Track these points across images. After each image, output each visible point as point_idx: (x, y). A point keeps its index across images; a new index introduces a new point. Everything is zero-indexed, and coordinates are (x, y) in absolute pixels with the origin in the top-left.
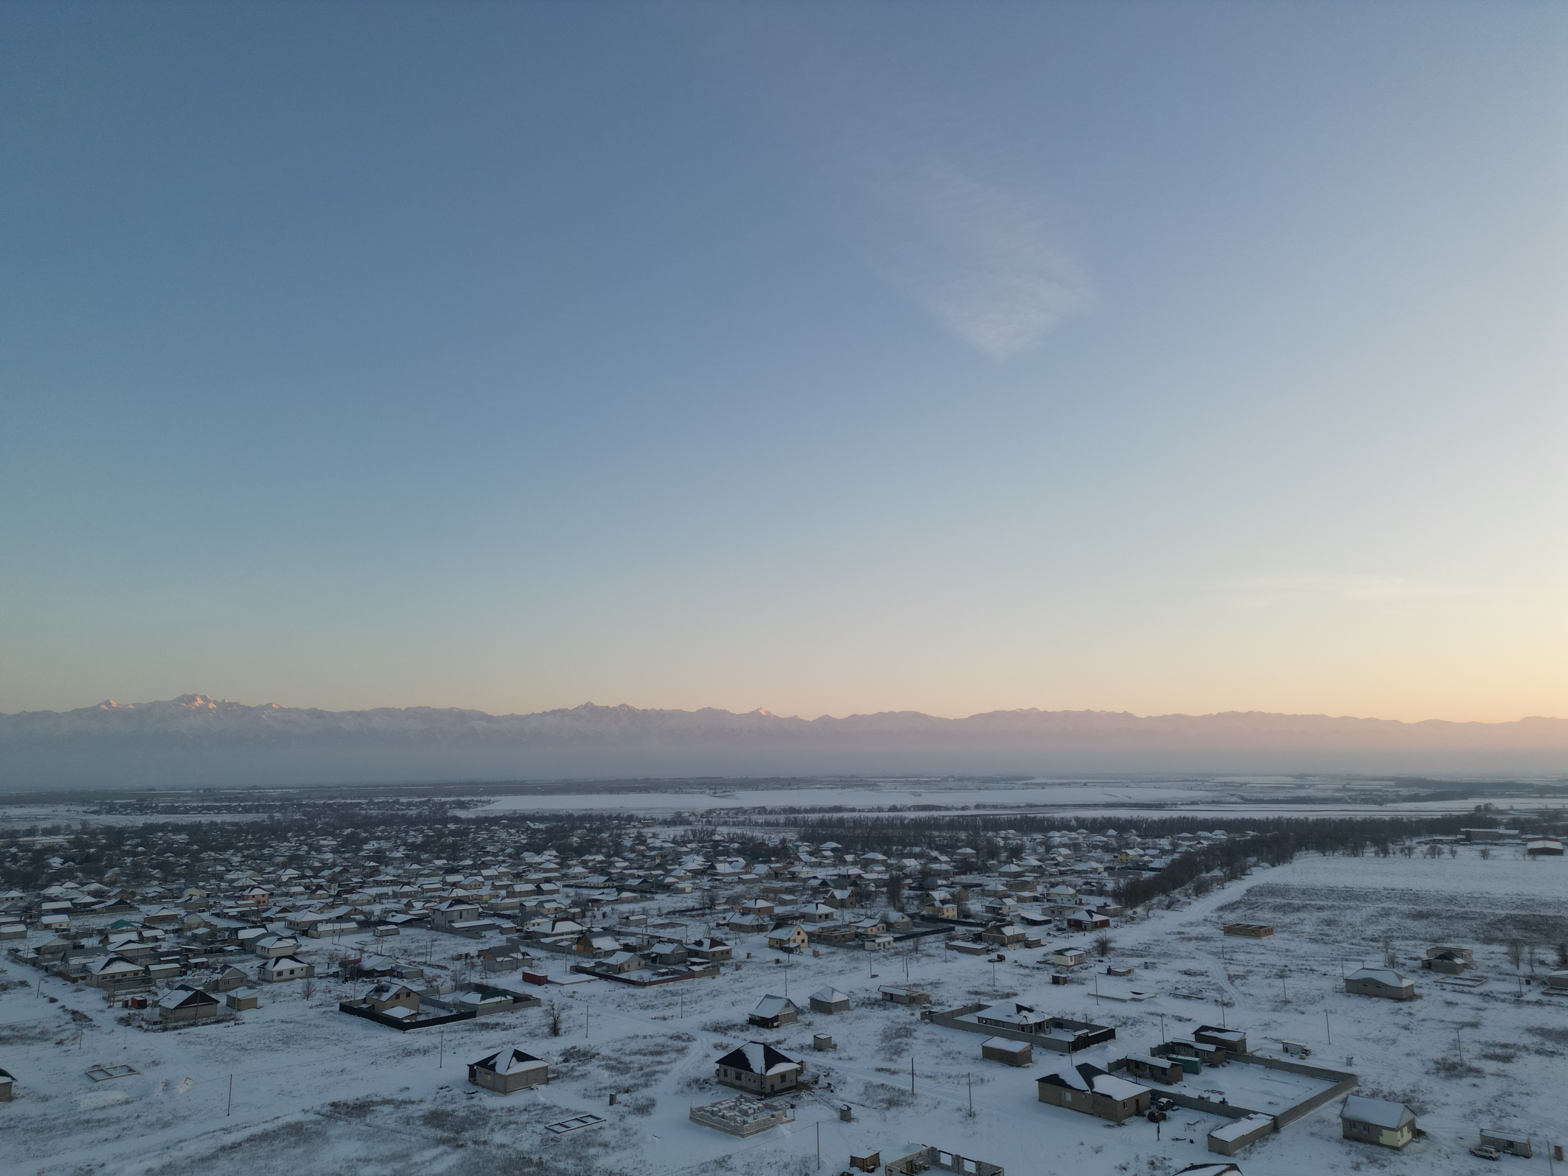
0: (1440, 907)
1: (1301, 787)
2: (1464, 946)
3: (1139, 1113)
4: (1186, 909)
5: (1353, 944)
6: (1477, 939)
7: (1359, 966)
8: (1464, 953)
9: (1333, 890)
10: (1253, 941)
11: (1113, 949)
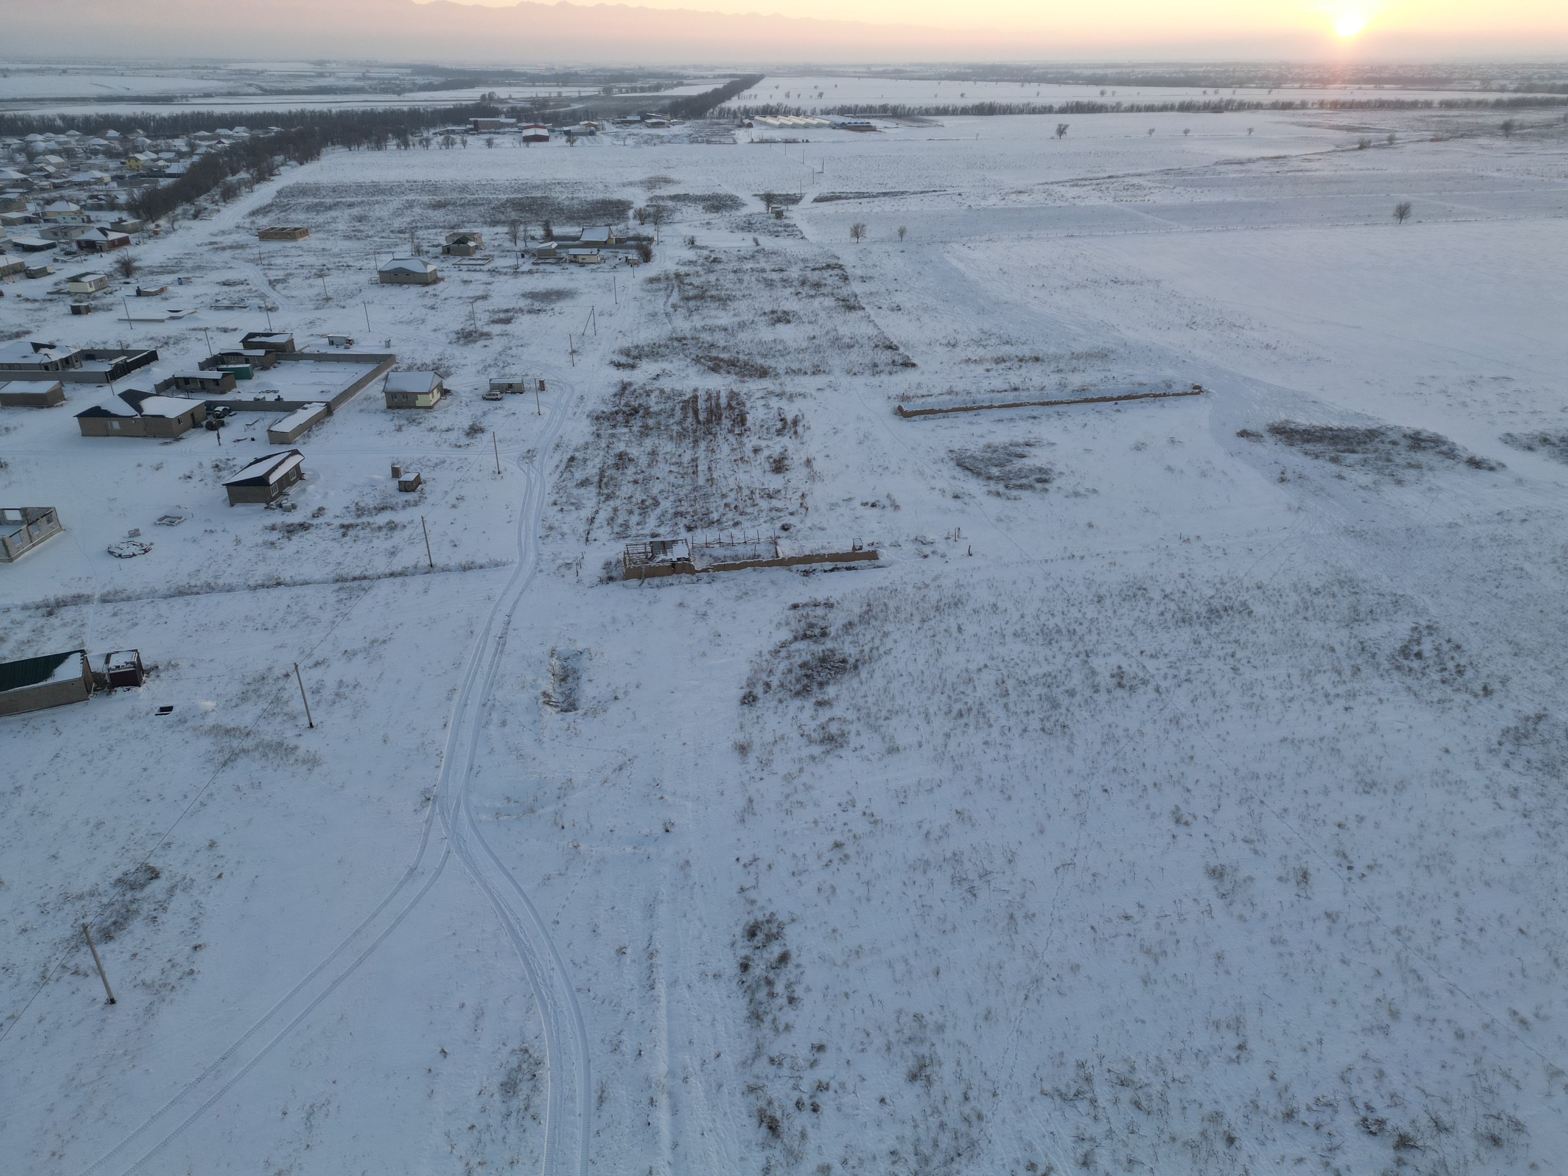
0: (455, 195)
1: (321, 75)
2: (476, 230)
3: (196, 425)
4: (215, 217)
5: (383, 238)
6: (485, 223)
7: (389, 258)
8: (476, 236)
9: (361, 186)
10: (289, 244)
11: (139, 268)
